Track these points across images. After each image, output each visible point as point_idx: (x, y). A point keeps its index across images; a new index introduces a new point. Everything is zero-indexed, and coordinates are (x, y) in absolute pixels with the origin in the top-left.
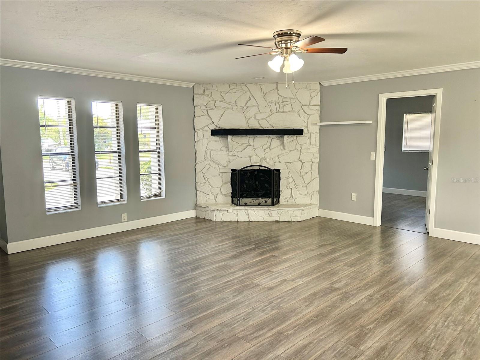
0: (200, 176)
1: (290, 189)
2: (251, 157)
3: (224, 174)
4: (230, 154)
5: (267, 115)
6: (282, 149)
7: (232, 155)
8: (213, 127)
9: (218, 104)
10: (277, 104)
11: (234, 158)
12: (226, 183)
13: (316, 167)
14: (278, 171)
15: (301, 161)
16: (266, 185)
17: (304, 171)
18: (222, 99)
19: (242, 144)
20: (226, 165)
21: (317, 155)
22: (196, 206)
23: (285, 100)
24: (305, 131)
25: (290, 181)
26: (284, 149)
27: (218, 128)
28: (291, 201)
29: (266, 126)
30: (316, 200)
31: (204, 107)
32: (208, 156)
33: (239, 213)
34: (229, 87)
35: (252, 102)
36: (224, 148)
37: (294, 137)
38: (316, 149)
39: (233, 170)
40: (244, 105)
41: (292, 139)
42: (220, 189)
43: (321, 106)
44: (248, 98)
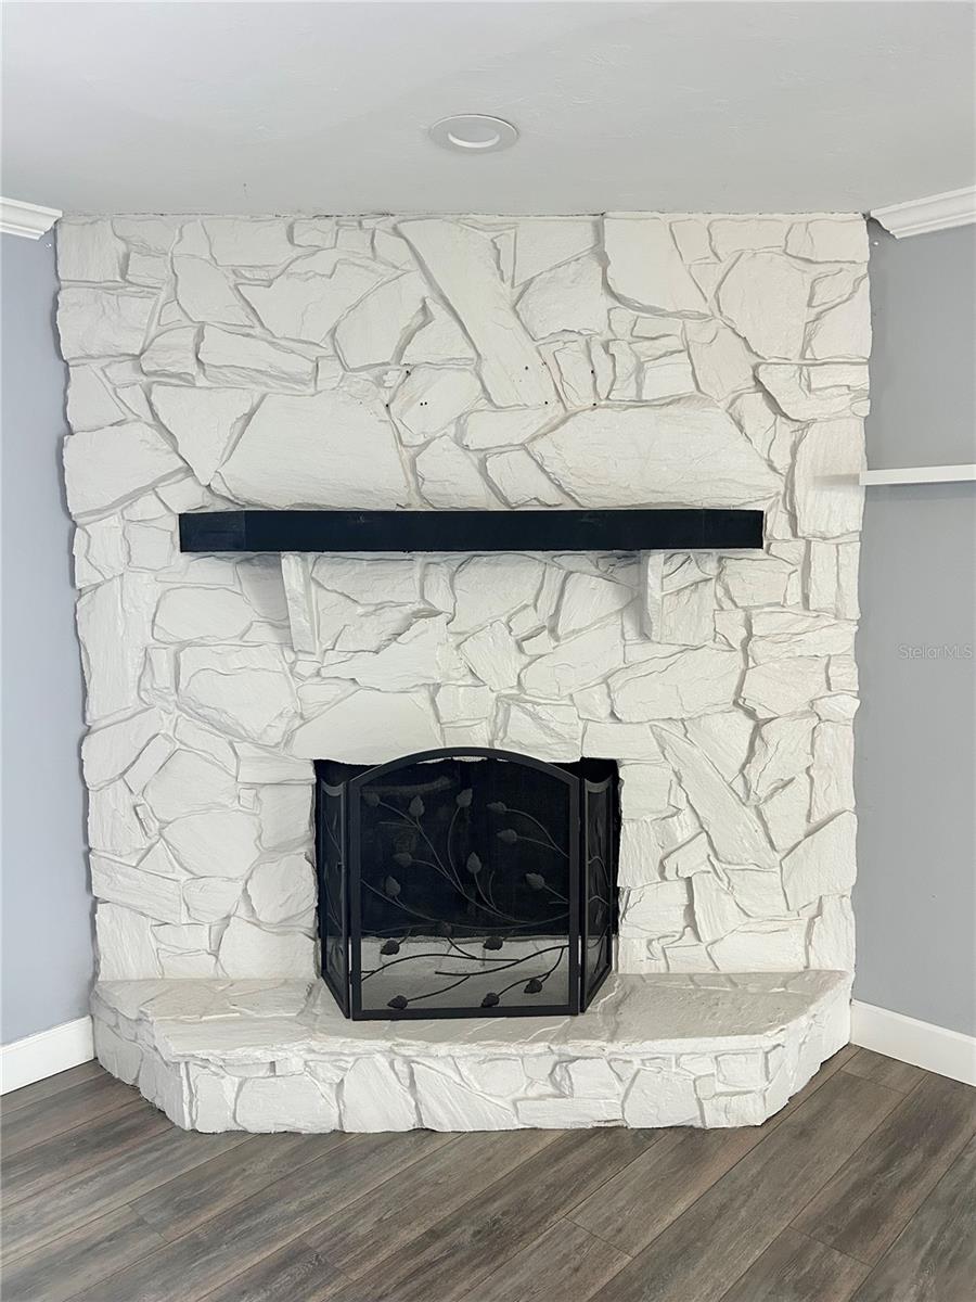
0: (109, 808)
1: (683, 884)
2: (438, 686)
3: (265, 794)
4: (306, 667)
5: (536, 421)
6: (631, 634)
7: (318, 674)
8: (189, 498)
9: (218, 348)
10: (597, 351)
11: (331, 691)
12: (281, 849)
13: (839, 745)
14: (606, 770)
15: (751, 713)
16: (537, 880)
17: (764, 774)
18: (241, 316)
19: (380, 606)
20: (275, 735)
21: (847, 675)
22: (91, 1000)
23: (648, 325)
24: (775, 526)
25: (682, 836)
26: (644, 635)
27: (220, 507)
28: (688, 958)
29: (527, 490)
30: (836, 949)
31: (123, 372)
32: (164, 676)
33: (349, 1078)
34: (291, 240)
35: (440, 339)
36: (264, 633)
37: (707, 562)
38: (842, 638)
39: (324, 769)
40: (387, 354)
41: (692, 572)
42: (245, 890)
43: (878, 361)
44: (408, 315)
